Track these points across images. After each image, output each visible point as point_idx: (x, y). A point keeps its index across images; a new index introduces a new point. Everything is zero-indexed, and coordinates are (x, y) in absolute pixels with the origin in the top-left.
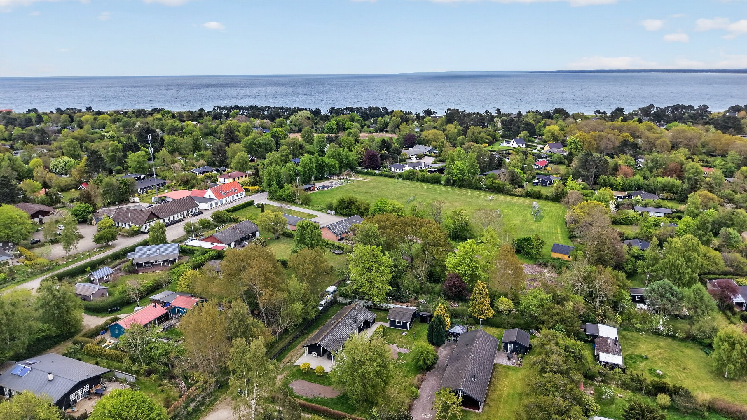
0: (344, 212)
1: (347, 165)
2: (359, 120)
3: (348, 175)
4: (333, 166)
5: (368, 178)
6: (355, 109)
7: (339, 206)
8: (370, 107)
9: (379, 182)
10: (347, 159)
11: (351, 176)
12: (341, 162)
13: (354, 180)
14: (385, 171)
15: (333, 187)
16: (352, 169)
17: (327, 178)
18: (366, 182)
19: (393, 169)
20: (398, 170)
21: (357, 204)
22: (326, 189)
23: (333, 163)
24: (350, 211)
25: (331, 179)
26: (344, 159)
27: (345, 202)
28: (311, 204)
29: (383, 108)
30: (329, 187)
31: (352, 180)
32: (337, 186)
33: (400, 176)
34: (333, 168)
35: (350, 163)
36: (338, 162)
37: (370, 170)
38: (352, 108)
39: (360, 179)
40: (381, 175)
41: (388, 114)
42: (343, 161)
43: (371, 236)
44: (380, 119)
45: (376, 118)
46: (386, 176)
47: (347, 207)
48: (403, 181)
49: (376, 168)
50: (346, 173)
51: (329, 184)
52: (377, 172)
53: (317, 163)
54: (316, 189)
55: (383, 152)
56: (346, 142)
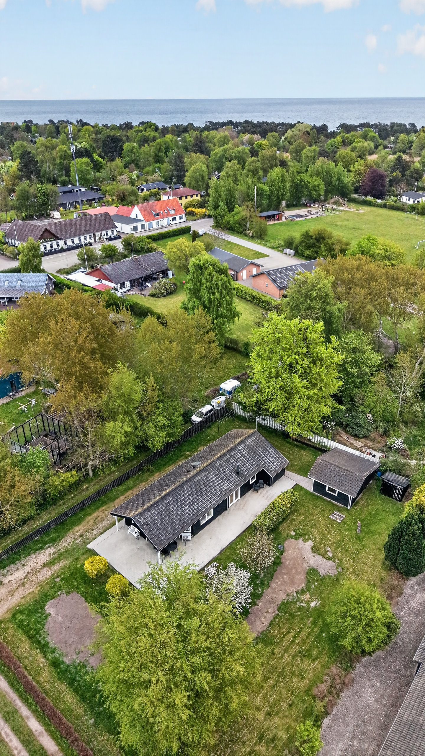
0: (307, 252)
1: (337, 189)
2: (374, 137)
3: (335, 203)
4: (316, 188)
5: (364, 210)
6: (372, 125)
7: (301, 243)
8: (394, 123)
9: (379, 215)
10: (339, 180)
11: (340, 205)
12: (328, 184)
13: (342, 211)
14: (391, 201)
15: (309, 217)
16: (344, 195)
17: (305, 206)
18: (359, 214)
19: (404, 199)
20: (412, 200)
21: (330, 242)
22: (298, 219)
23: (316, 183)
24: (317, 252)
25: (310, 207)
26: (334, 180)
27: (311, 237)
28: (266, 238)
29: (411, 124)
30: (303, 216)
31: (339, 210)
32: (314, 216)
33: (413, 209)
34: (315, 190)
35: (343, 187)
36: (323, 183)
37: (369, 198)
38: (369, 123)
39: (351, 210)
40: (384, 206)
41: (416, 131)
42: (332, 182)
44: (403, 136)
45: (398, 134)
46: (392, 208)
47: (313, 246)
48: (416, 217)
49: (379, 195)
50: (333, 200)
51: (304, 214)
52: (379, 201)
53: (292, 182)
54: (283, 219)
55: (395, 174)
56: (344, 158)
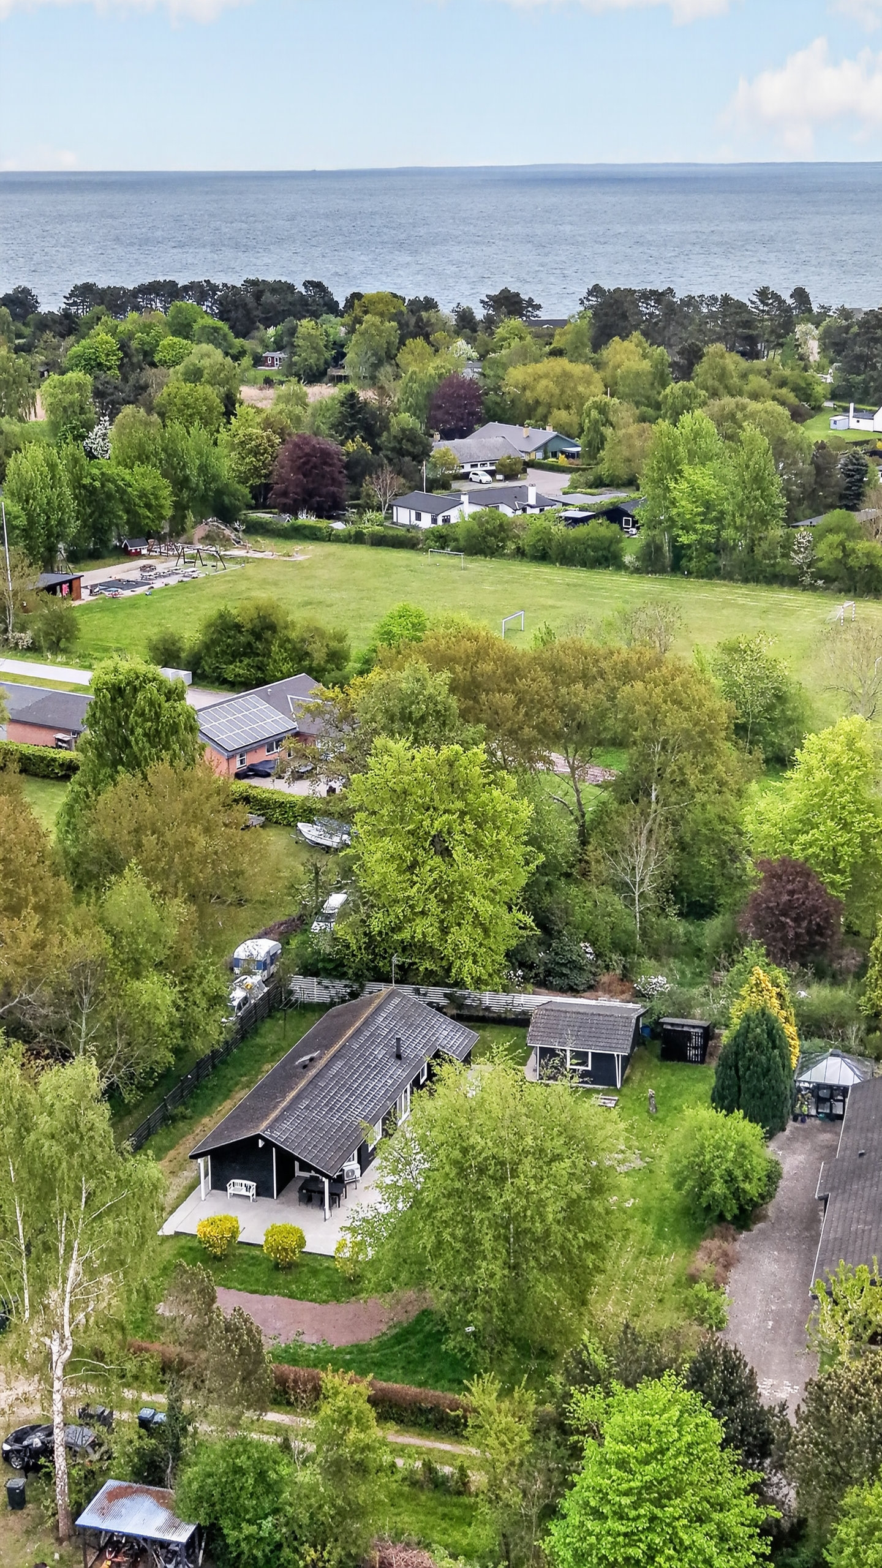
0: (237, 669)
1: (204, 499)
2: (216, 330)
3: (209, 539)
4: (149, 501)
5: (304, 552)
6: (186, 288)
7: (208, 646)
8: (254, 283)
9: (354, 565)
10: (203, 469)
11: (226, 542)
12: (181, 484)
13: (246, 560)
14: (371, 522)
15: (158, 584)
16: (226, 515)
17: (124, 554)
18: (298, 566)
19: (403, 516)
20: (426, 518)
21: (293, 635)
22: (127, 593)
23: (148, 484)
24: (260, 668)
25: (138, 555)
26: (192, 472)
27: (238, 627)
28: (77, 647)
29: (307, 284)
30: (137, 584)
31: (232, 558)
32: (173, 581)
33: (442, 540)
34: (148, 506)
35: (219, 493)
36: (166, 482)
37: (305, 519)
38: (173, 284)
39: (267, 555)
40: (358, 539)
41: (332, 307)
42: (186, 479)
43: (423, 719)
44: (306, 325)
45: (290, 321)
46: (380, 541)
47: (248, 651)
48: (461, 560)
49: (329, 509)
50: (200, 531)
51: (135, 575)
52: (338, 526)
53: (77, 483)
54: (85, 593)
55: (351, 446)
56: (187, 406)
